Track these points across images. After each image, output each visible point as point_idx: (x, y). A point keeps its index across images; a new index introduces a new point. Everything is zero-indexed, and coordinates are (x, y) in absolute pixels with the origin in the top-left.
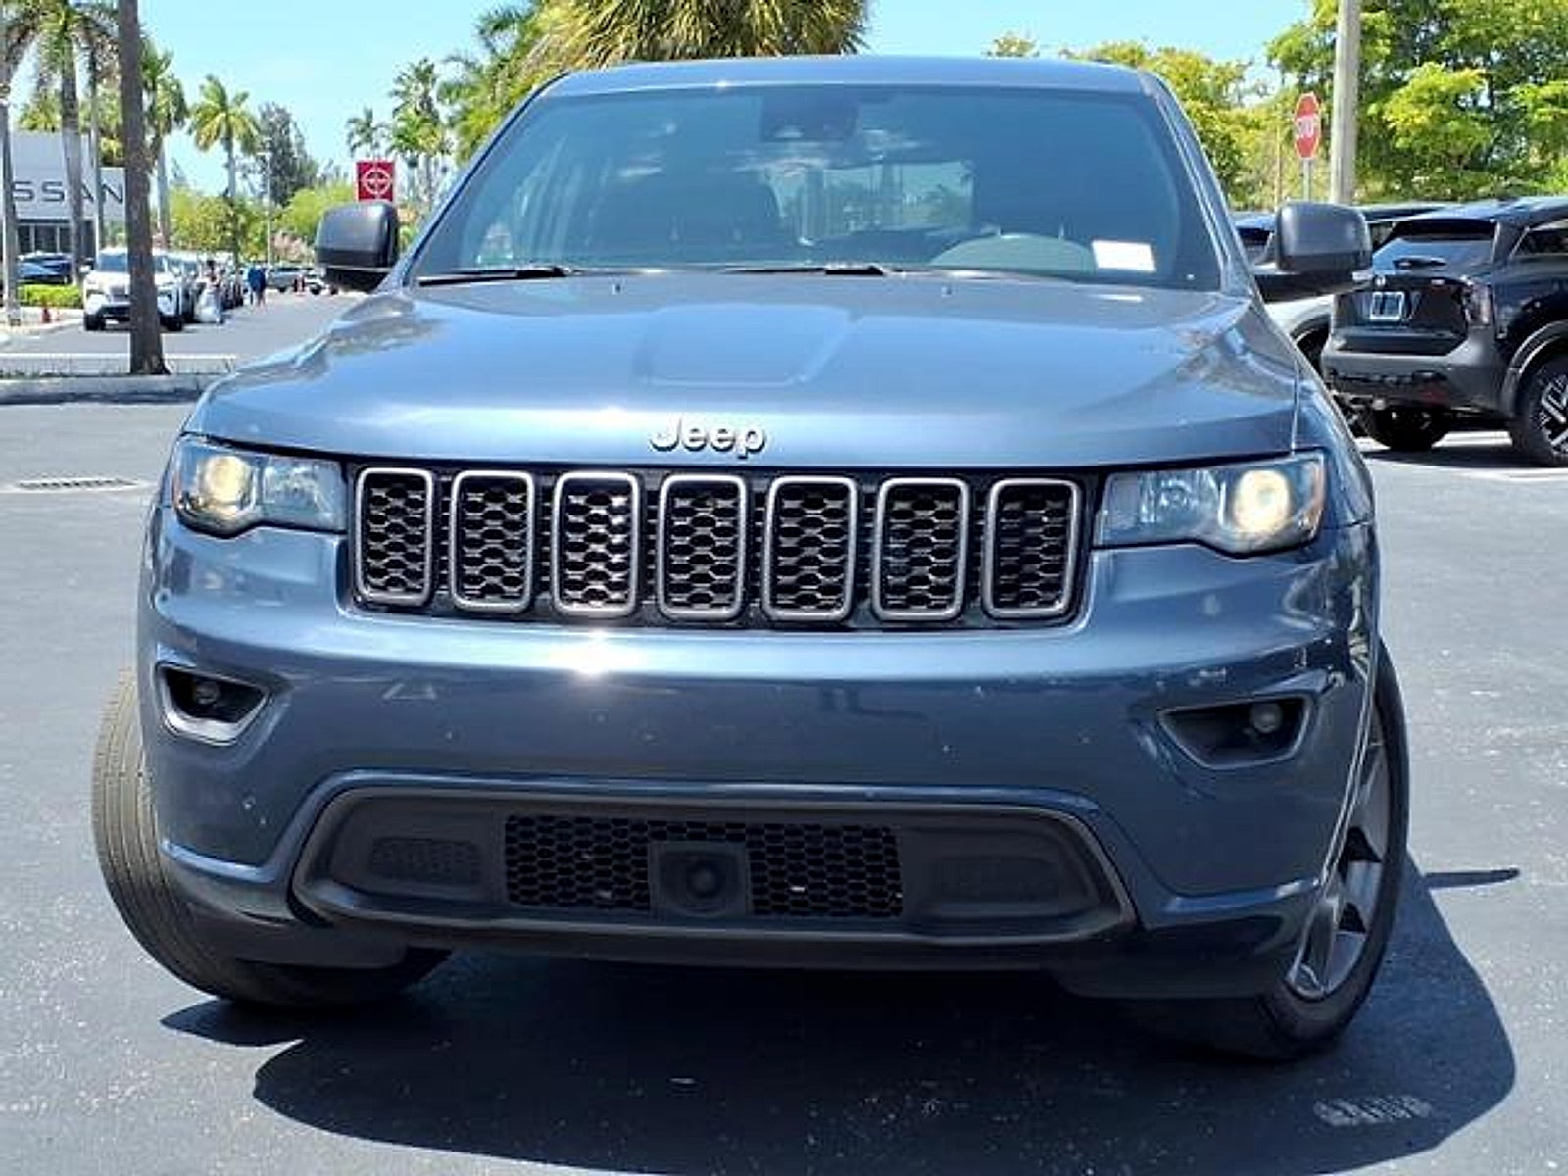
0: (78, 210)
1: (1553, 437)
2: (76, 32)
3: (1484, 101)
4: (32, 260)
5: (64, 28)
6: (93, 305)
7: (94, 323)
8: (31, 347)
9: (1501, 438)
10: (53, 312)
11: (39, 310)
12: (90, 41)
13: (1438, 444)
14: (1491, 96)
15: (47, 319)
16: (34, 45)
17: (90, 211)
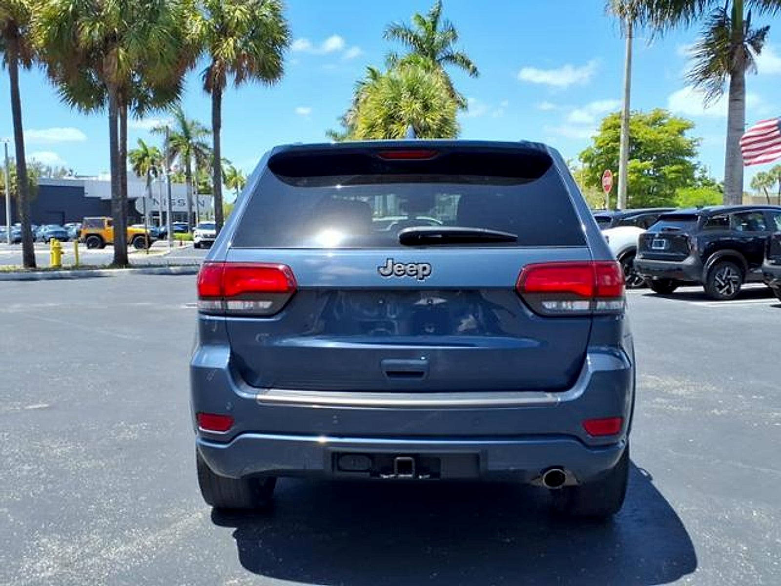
0: (191, 209)
1: (720, 290)
2: (192, 151)
3: (651, 172)
4: (176, 225)
5: (188, 151)
6: (197, 240)
7: (197, 246)
8: (178, 254)
9: (701, 289)
10: (183, 242)
11: (179, 242)
12: (197, 155)
13: (675, 291)
14: (654, 171)
15: (181, 244)
16: (178, 156)
17: (195, 209)
